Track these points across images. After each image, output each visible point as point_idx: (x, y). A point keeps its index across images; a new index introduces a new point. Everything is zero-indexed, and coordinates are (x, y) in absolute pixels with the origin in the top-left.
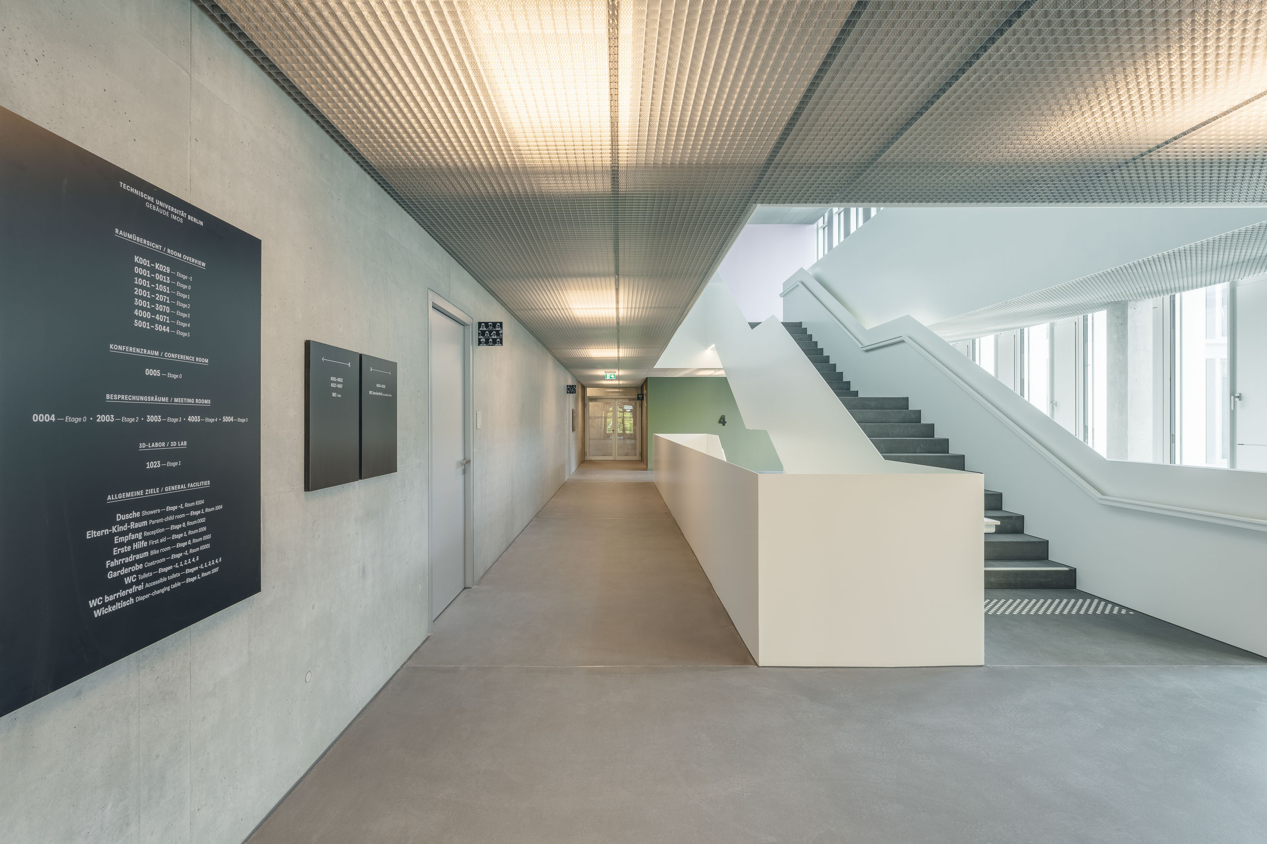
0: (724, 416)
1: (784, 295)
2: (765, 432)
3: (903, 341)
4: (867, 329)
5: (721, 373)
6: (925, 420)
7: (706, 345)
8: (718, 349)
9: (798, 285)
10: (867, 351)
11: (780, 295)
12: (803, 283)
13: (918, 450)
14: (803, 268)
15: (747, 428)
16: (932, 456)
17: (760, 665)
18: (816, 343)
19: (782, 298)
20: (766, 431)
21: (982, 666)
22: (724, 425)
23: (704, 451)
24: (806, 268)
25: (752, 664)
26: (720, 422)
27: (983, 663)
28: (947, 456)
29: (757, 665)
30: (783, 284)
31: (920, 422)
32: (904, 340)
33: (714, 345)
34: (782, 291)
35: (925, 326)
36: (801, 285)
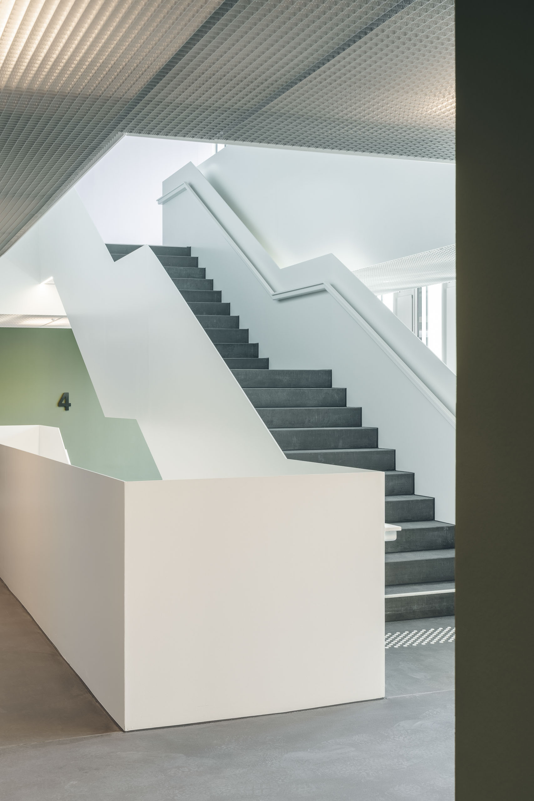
0: (68, 394)
1: (164, 201)
2: (135, 422)
3: (324, 291)
4: (281, 267)
5: (64, 323)
6: (351, 403)
7: (39, 277)
8: (58, 284)
9: (184, 189)
10: (281, 300)
11: (158, 200)
12: (192, 187)
13: (340, 444)
14: (192, 162)
15: (105, 417)
16: (356, 452)
17: (126, 730)
18: (211, 281)
19: (161, 206)
20: (136, 419)
21: (382, 699)
22: (67, 409)
23: (36, 453)
24: (196, 164)
25: (115, 731)
26: (60, 404)
27: (383, 695)
28: (374, 452)
29: (122, 730)
30: (163, 182)
31: (345, 406)
32: (326, 289)
33: (51, 278)
34: (161, 195)
35: (351, 271)
36: (189, 190)
